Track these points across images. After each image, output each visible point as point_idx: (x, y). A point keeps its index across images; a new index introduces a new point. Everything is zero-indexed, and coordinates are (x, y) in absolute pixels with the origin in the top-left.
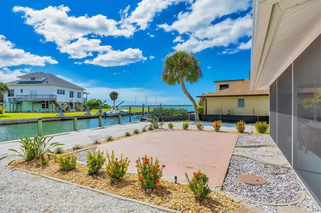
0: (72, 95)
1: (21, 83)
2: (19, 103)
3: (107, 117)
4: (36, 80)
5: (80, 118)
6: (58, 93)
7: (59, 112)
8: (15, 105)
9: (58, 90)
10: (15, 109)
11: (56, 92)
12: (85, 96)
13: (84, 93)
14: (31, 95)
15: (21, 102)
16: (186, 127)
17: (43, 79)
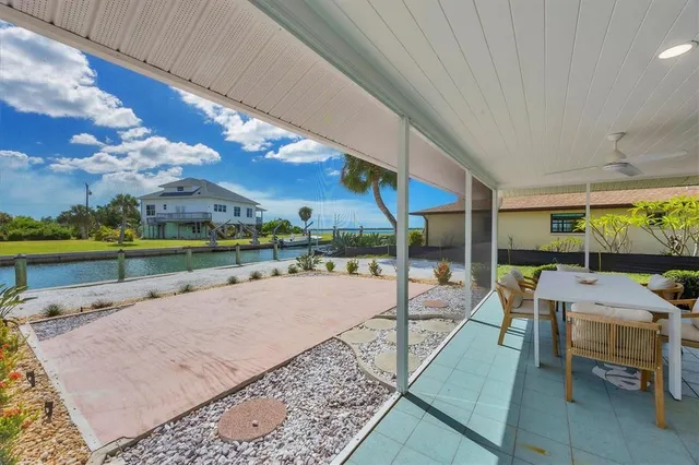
0: (237, 212)
1: (164, 195)
2: (161, 225)
3: (286, 247)
4: (185, 190)
5: (245, 249)
6: (216, 210)
7: (208, 239)
8: (156, 228)
9: (216, 206)
10: (156, 233)
11: (213, 207)
12: (258, 214)
13: (258, 209)
14: (178, 213)
15: (164, 224)
16: (352, 269)
17: (194, 188)
